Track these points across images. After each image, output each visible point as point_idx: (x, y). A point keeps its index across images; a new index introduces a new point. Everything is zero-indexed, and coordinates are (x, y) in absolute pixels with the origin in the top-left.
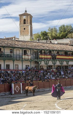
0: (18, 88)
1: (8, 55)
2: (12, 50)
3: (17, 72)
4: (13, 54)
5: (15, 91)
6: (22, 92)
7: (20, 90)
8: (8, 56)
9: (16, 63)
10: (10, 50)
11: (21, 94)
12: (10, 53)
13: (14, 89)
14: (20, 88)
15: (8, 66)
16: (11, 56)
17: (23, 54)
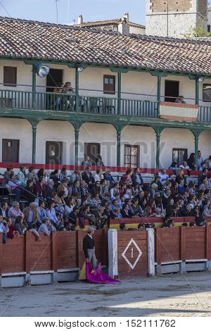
0: (136, 252)
1: (93, 100)
2: (113, 77)
3: (133, 177)
4: (116, 96)
5: (121, 263)
6: (152, 270)
7: (145, 260)
8: (92, 108)
9: (129, 136)
10: (105, 76)
11: (148, 275)
12: (101, 94)
13: (119, 253)
14: (146, 251)
15: (93, 150)
16: (108, 107)
17: (162, 99)
